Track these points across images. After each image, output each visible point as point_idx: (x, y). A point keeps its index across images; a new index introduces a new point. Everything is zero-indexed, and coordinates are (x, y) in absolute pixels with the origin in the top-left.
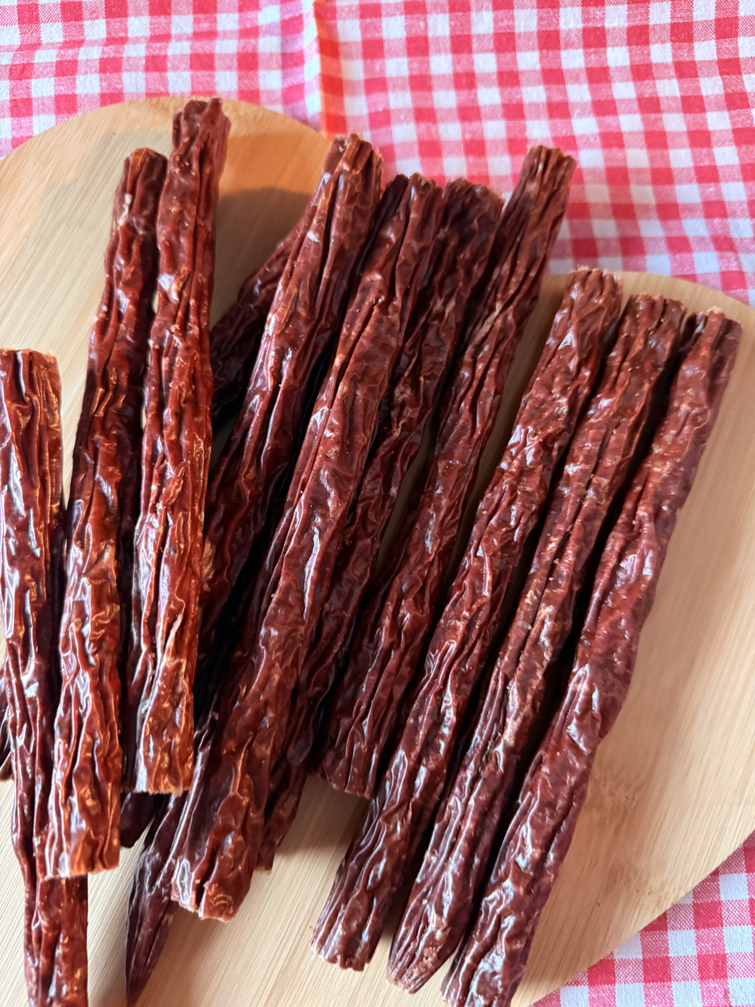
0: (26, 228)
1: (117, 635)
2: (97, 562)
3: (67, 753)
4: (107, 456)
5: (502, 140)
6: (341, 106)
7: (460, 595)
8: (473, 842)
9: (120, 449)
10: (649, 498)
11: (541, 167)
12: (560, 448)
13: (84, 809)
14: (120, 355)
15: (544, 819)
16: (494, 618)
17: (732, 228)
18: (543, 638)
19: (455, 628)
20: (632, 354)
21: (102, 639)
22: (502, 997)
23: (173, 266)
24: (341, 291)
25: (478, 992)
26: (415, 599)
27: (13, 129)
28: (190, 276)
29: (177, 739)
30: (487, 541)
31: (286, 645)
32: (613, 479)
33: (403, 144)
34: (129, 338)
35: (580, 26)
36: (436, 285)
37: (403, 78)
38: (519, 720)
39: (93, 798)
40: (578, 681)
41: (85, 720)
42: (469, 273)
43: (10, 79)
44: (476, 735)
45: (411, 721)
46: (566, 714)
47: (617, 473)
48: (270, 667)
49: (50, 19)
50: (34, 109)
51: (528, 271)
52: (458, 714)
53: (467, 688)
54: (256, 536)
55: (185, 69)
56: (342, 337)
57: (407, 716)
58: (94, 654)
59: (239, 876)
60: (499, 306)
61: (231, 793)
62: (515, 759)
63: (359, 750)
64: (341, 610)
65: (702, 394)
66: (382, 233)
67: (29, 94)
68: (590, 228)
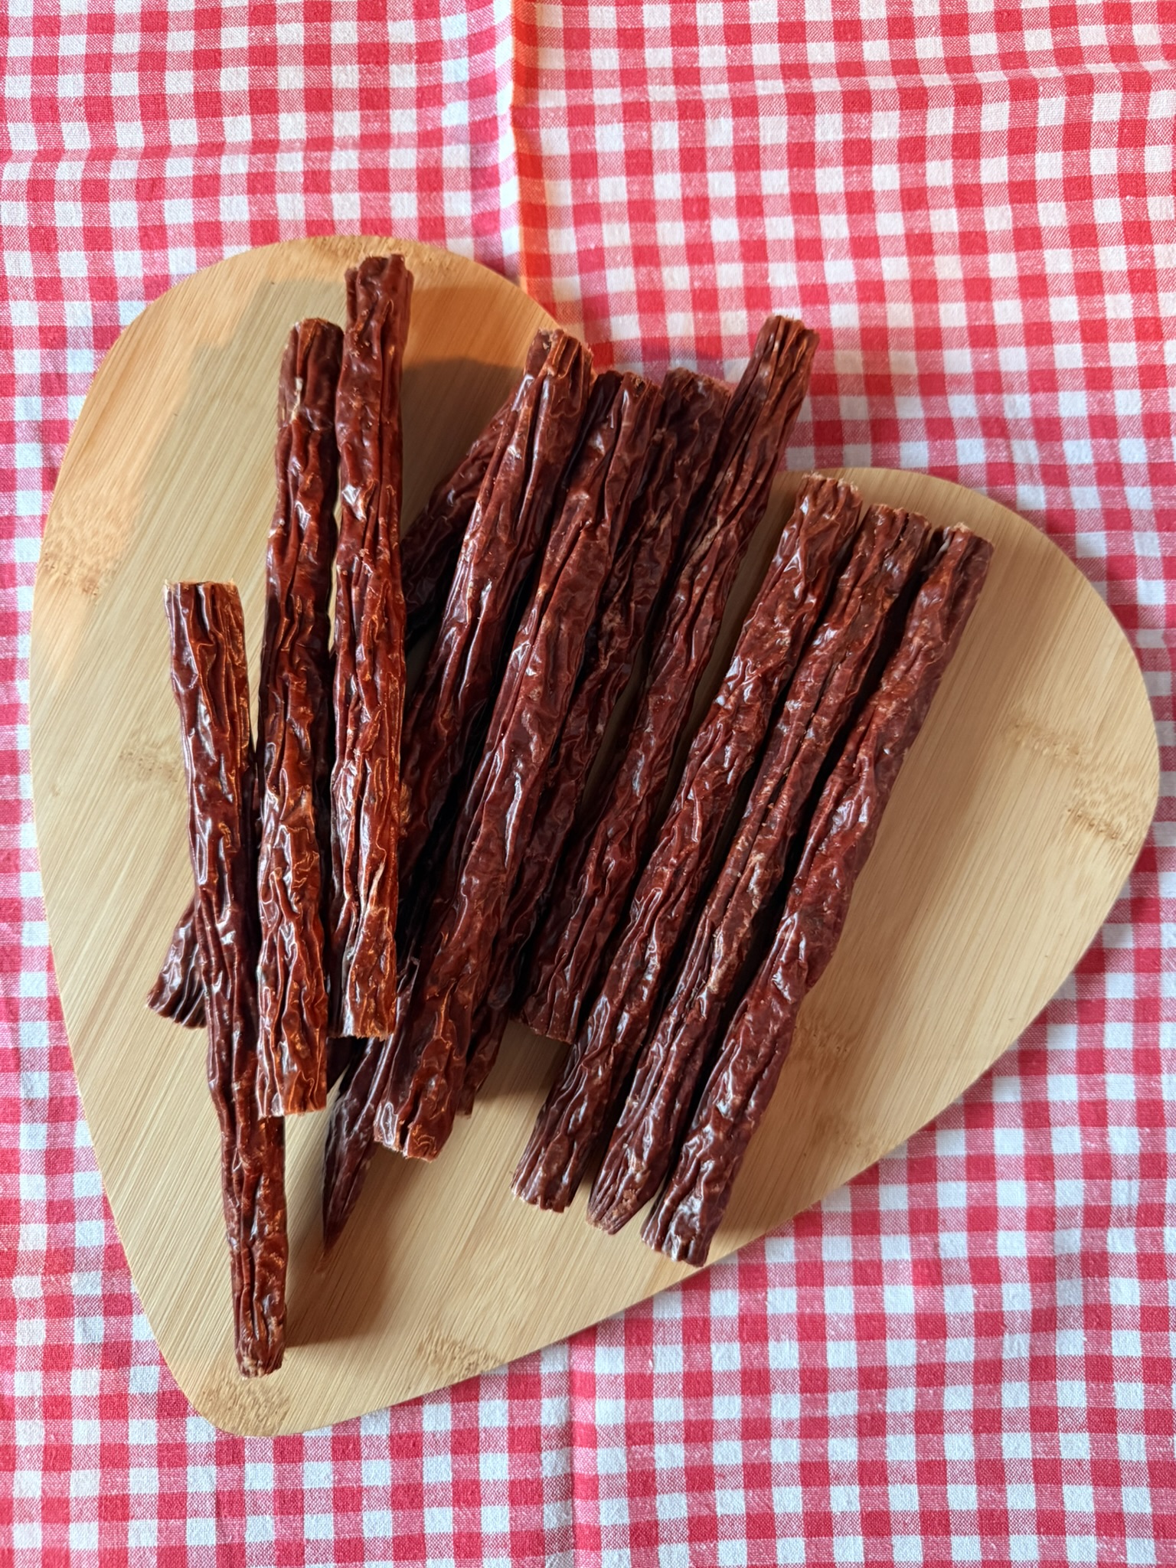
0: (173, 403)
1: (319, 884)
2: (294, 809)
3: (274, 1000)
4: (297, 695)
5: (738, 289)
6: (545, 244)
7: (669, 841)
8: (675, 1087)
9: (311, 689)
10: (870, 741)
11: (777, 345)
12: (781, 683)
13: (294, 1053)
14: (304, 580)
15: (745, 1066)
16: (703, 865)
17: (1006, 408)
18: (752, 885)
19: (662, 875)
20: (864, 579)
21: (304, 887)
22: (700, 1237)
23: (358, 479)
24: (545, 508)
25: (677, 1232)
26: (621, 845)
27: (145, 265)
28: (377, 488)
29: (383, 985)
30: (699, 784)
31: (487, 893)
32: (836, 717)
33: (619, 295)
34: (312, 559)
35: (841, 137)
36: (651, 496)
37: (621, 204)
38: (724, 968)
39: (302, 1042)
40: (786, 930)
41: (291, 968)
42: (687, 480)
43: (138, 199)
44: (681, 982)
45: (614, 967)
46: (772, 962)
47: (839, 711)
48: (472, 915)
49: (181, 115)
50: (169, 239)
51: (755, 477)
52: (661, 961)
53: (673, 936)
54: (454, 777)
55: (353, 190)
56: (546, 564)
57: (611, 963)
58: (297, 903)
59: (442, 1117)
60: (720, 520)
61: (435, 1037)
62: (718, 1006)
63: (561, 995)
64: (543, 855)
65: (938, 627)
66: (591, 443)
67: (162, 220)
68: (836, 408)
